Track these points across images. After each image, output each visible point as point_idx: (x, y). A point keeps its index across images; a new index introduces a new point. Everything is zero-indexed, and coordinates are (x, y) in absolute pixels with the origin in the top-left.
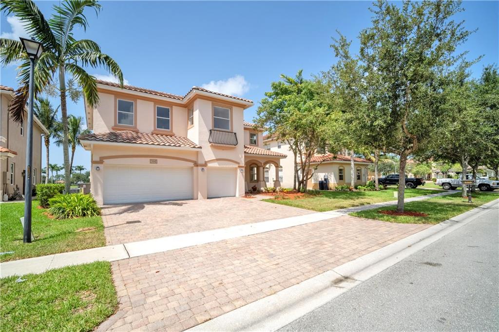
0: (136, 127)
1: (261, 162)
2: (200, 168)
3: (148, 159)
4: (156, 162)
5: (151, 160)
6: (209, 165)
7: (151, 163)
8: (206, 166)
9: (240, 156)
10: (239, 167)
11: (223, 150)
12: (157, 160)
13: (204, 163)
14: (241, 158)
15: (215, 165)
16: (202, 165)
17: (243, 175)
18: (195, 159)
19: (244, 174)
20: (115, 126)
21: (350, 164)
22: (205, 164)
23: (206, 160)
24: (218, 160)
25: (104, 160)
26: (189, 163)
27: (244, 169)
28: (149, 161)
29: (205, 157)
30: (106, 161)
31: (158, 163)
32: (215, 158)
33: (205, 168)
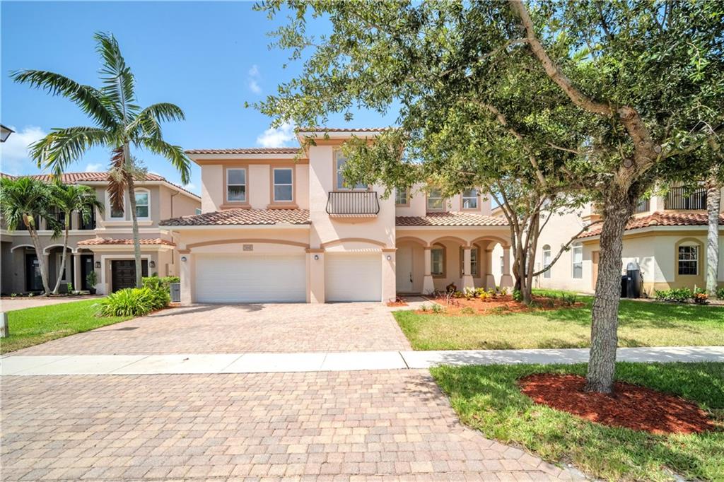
0: (247, 203)
1: (466, 239)
2: (312, 255)
3: (242, 244)
4: (250, 248)
5: (244, 246)
6: (328, 249)
7: (244, 250)
8: (322, 252)
9: (387, 233)
10: (384, 251)
11: (353, 223)
12: (252, 246)
13: (319, 246)
14: (389, 236)
15: (339, 249)
16: (315, 251)
17: (392, 265)
18: (305, 242)
19: (395, 263)
20: (224, 204)
21: (706, 233)
22: (322, 248)
23: (324, 242)
24: (342, 240)
25: (191, 249)
26: (299, 247)
27: (393, 255)
28: (242, 247)
29: (321, 237)
30: (193, 250)
31: (252, 250)
32: (337, 238)
33: (321, 255)
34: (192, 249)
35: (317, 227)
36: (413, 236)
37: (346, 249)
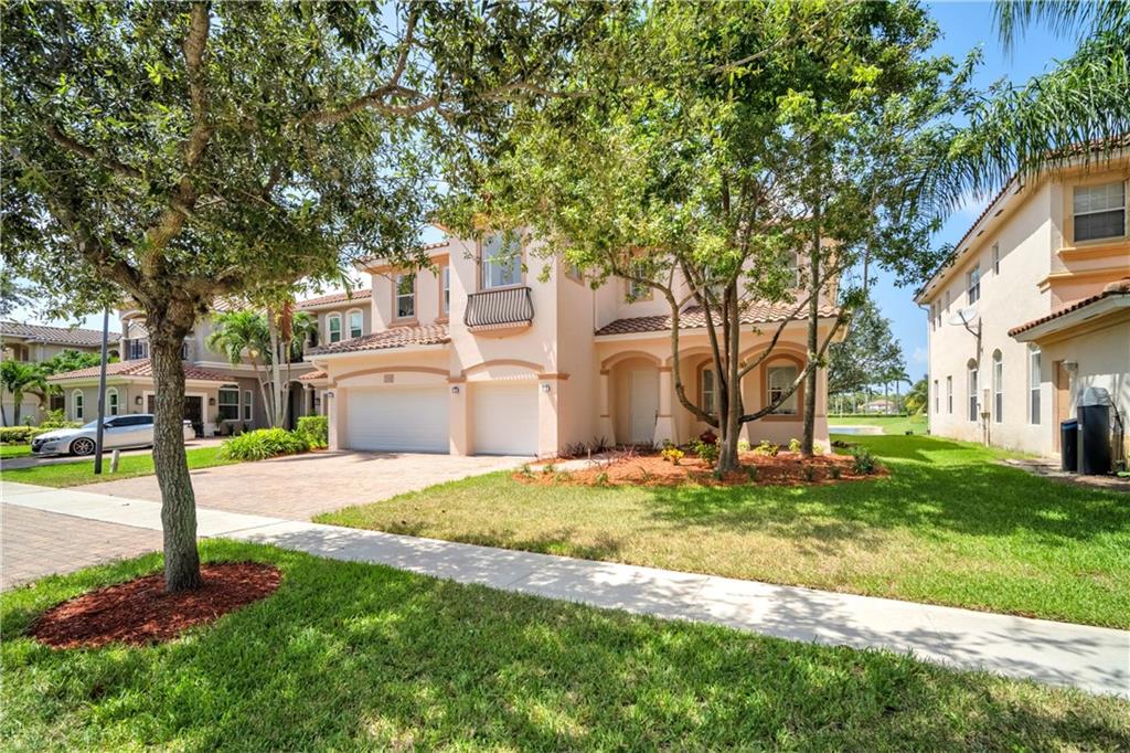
0: (415, 319)
2: (452, 386)
3: (383, 374)
4: (391, 379)
5: (385, 376)
6: (471, 378)
7: (385, 381)
8: (463, 381)
9: (546, 349)
10: (541, 378)
11: (501, 338)
12: (392, 376)
13: (460, 374)
14: (549, 354)
15: (484, 376)
16: (455, 380)
18: (444, 367)
20: (393, 322)
22: (463, 377)
23: (465, 368)
27: (554, 382)
28: (383, 378)
29: (462, 361)
30: (341, 384)
31: (392, 381)
32: (482, 361)
33: (462, 386)
34: (338, 382)
35: (459, 346)
36: (639, 349)
37: (492, 376)
